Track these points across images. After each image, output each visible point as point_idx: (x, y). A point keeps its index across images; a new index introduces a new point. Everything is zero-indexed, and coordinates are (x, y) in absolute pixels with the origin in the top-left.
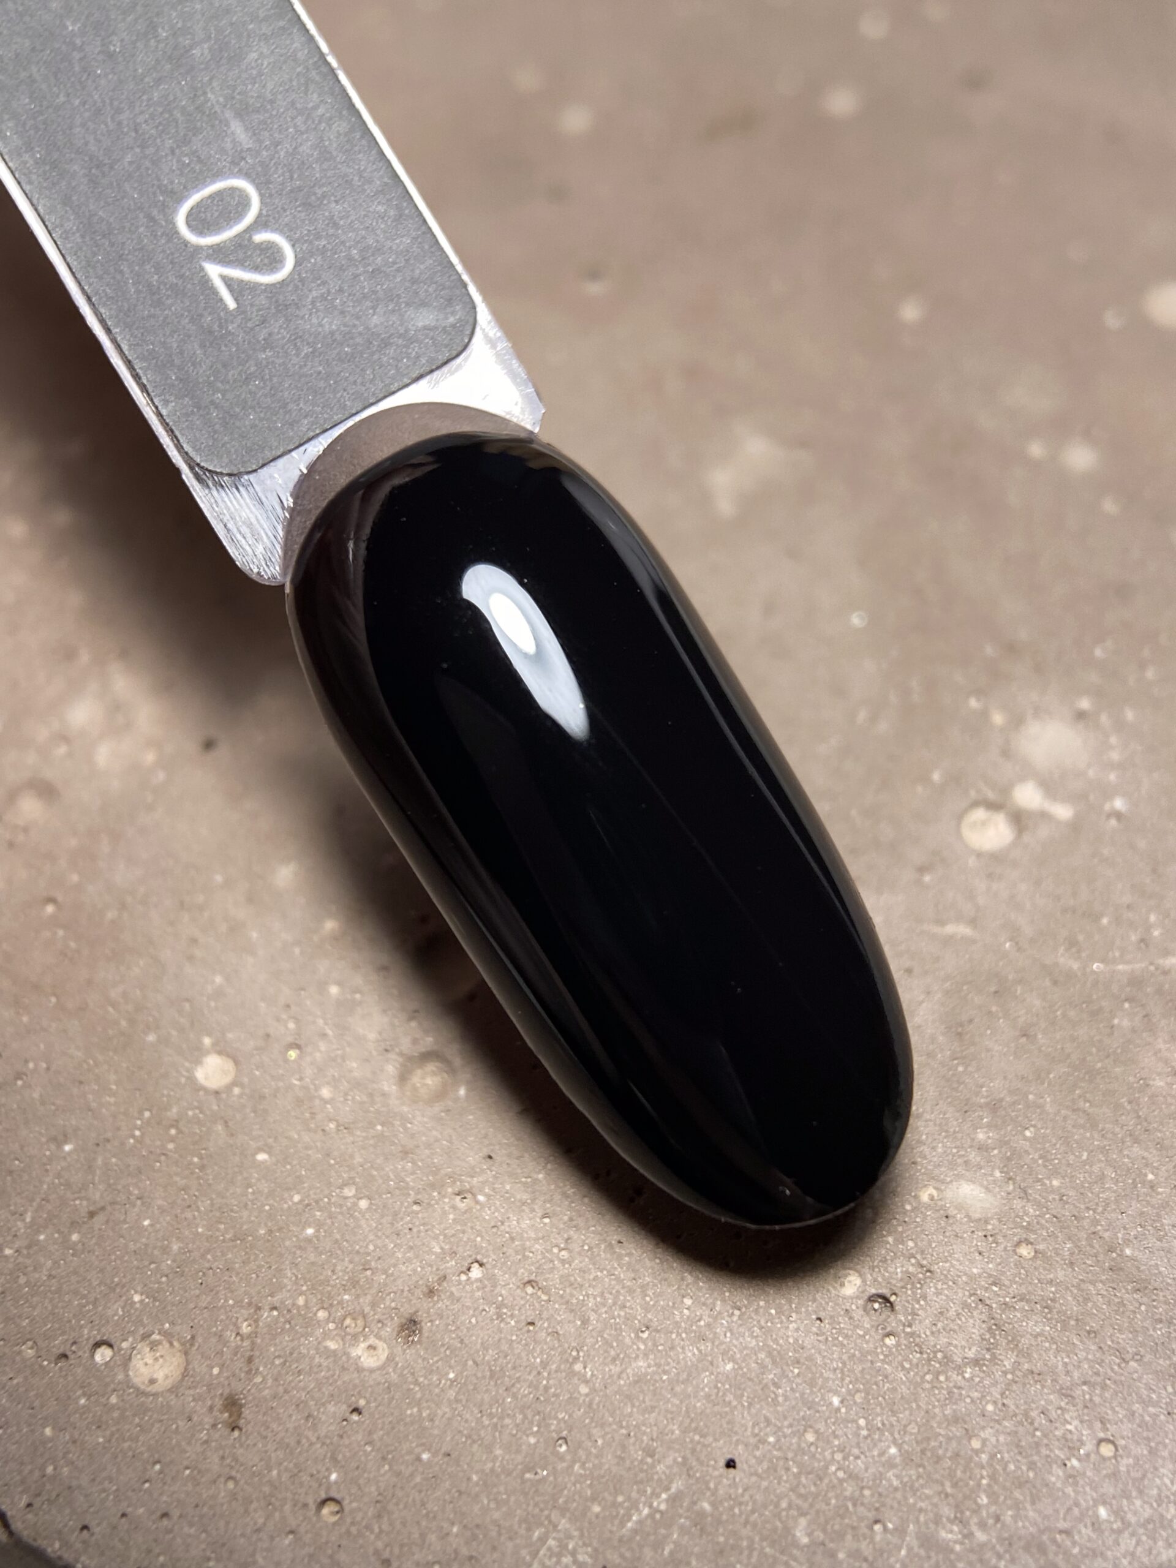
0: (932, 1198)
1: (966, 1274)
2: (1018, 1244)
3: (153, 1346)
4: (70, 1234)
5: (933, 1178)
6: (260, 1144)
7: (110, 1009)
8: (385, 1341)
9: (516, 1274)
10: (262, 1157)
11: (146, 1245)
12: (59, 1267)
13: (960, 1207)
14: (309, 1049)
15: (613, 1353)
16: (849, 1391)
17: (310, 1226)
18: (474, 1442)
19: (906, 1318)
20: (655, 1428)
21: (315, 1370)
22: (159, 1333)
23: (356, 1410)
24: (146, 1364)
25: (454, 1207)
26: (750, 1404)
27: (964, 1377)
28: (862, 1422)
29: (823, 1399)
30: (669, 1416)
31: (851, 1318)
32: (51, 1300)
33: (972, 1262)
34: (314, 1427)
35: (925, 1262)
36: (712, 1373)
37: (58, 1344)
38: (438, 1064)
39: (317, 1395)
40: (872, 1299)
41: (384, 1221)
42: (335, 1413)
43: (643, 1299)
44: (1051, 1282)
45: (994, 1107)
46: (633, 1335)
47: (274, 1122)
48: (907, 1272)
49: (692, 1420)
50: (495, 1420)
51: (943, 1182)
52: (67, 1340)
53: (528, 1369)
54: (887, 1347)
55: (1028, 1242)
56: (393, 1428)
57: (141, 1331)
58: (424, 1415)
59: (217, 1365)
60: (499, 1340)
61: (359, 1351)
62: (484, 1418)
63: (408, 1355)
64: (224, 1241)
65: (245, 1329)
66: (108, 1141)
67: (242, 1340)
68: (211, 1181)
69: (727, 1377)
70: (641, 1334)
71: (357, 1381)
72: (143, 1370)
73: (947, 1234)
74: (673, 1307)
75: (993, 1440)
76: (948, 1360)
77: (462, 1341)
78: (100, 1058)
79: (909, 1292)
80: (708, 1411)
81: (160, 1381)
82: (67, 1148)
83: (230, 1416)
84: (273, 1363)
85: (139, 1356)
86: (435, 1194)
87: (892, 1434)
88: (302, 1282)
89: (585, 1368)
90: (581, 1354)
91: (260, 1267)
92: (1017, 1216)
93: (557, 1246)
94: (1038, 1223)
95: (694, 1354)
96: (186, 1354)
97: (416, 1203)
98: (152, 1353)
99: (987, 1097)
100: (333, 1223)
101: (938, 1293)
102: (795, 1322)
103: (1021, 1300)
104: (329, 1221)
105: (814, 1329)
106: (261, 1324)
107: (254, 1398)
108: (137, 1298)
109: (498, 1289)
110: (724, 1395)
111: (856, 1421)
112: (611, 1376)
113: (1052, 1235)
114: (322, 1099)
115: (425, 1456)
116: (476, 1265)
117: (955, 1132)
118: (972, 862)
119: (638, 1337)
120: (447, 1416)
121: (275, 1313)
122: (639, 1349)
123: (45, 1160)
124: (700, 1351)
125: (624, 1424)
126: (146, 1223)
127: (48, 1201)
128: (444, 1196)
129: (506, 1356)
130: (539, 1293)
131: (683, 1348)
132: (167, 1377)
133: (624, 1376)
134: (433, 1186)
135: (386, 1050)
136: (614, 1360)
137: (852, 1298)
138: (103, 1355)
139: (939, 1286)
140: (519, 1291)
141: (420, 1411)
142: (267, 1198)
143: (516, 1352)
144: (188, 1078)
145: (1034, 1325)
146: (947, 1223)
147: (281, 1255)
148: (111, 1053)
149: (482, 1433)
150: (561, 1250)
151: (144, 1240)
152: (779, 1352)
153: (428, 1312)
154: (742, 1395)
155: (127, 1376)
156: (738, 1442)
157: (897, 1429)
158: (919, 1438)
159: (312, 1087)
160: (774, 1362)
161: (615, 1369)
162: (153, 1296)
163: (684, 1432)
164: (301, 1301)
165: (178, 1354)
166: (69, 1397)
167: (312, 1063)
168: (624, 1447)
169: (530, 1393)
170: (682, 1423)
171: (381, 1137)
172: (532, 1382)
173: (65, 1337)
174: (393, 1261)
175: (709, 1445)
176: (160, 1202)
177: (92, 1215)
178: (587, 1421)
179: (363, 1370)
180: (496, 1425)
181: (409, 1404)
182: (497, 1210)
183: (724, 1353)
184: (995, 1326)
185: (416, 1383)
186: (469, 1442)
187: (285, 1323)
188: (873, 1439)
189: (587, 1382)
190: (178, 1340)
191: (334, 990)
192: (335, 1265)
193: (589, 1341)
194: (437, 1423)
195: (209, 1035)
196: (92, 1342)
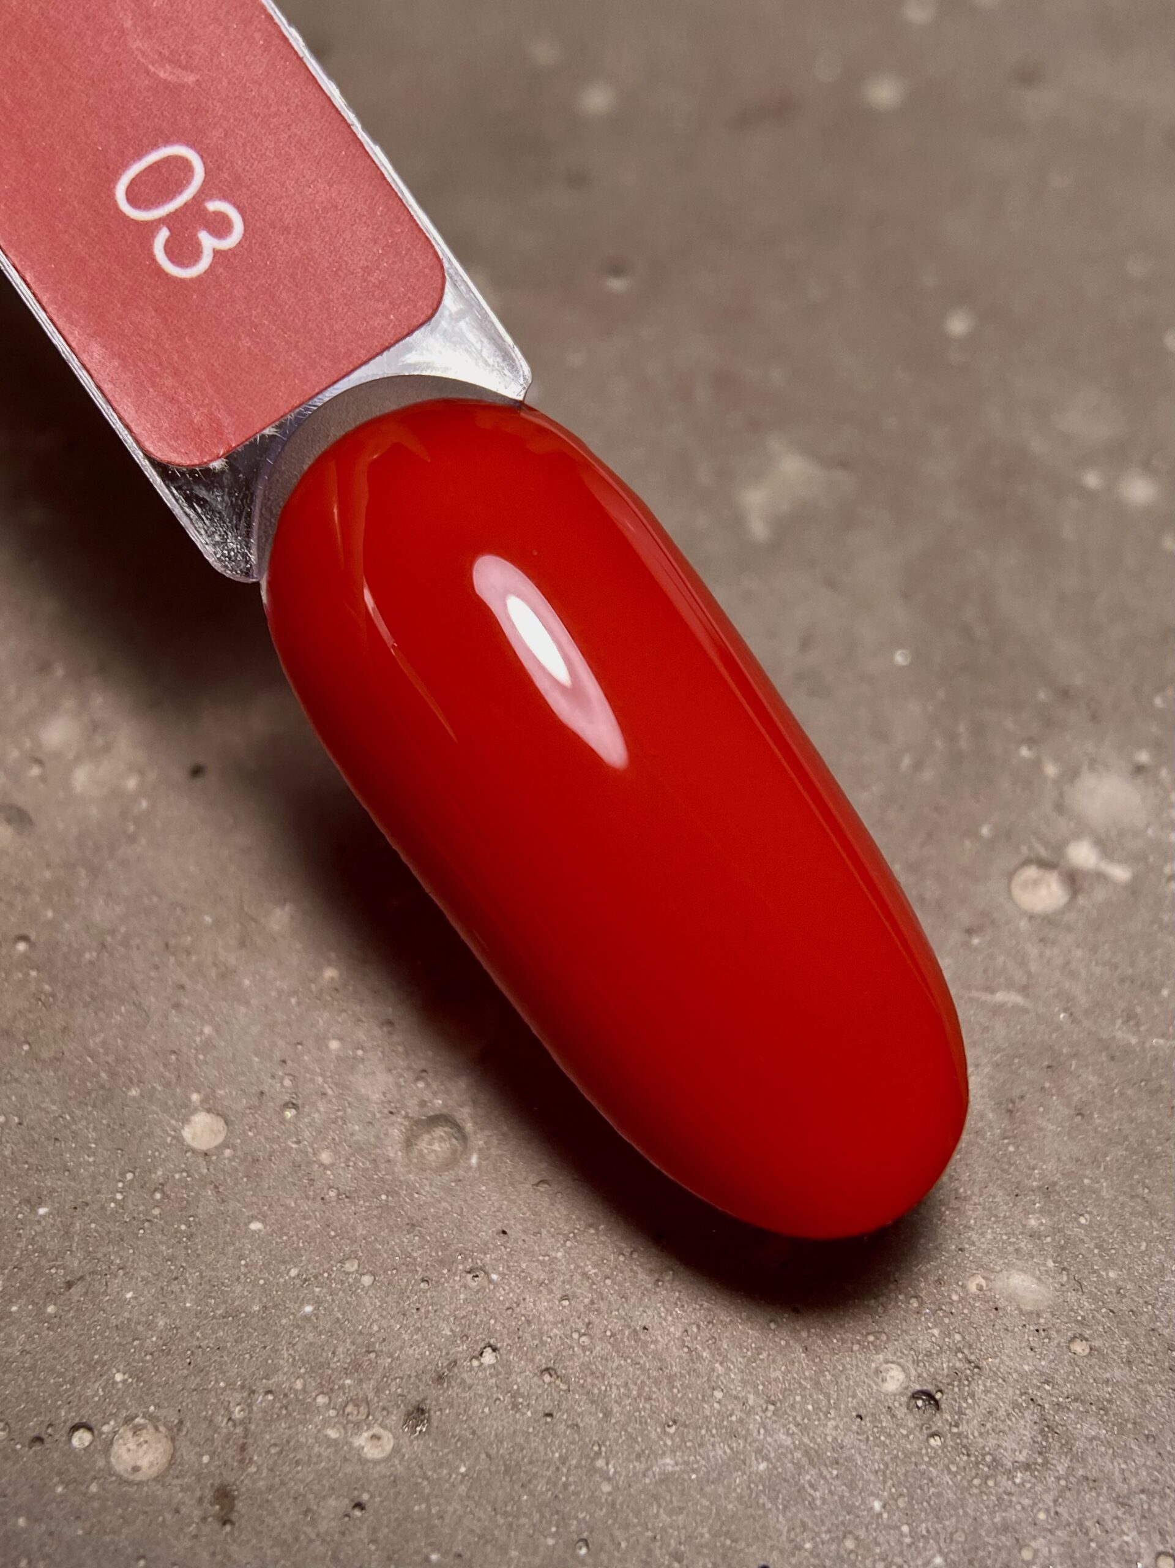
0: (980, 1288)
1: (1016, 1371)
2: (1073, 1339)
3: (137, 1430)
4: (45, 1305)
5: (982, 1267)
6: (255, 1212)
7: (89, 1059)
8: (390, 1431)
9: (532, 1360)
10: (255, 1226)
11: (129, 1320)
12: (33, 1342)
13: (1010, 1299)
14: (307, 1109)
15: (637, 1448)
16: (891, 1495)
17: (308, 1304)
18: (487, 1542)
19: (953, 1418)
20: (683, 1531)
21: (315, 1460)
22: (144, 1417)
23: (359, 1506)
24: (129, 1450)
25: (465, 1286)
26: (785, 1507)
27: (1014, 1483)
28: (905, 1529)
29: (863, 1502)
30: (698, 1518)
31: (893, 1416)
32: (24, 1378)
33: (1023, 1358)
34: (313, 1523)
35: (972, 1358)
36: (744, 1473)
37: (33, 1426)
38: (447, 1129)
39: (316, 1487)
40: (916, 1396)
41: (389, 1299)
42: (335, 1508)
43: (671, 1390)
44: (1107, 1382)
45: (1047, 1190)
46: (659, 1430)
47: (269, 1188)
48: (954, 1367)
49: (723, 1523)
50: (510, 1519)
51: (992, 1271)
52: (42, 1422)
53: (546, 1464)
54: (932, 1448)
55: (1083, 1338)
56: (400, 1525)
57: (124, 1414)
58: (433, 1511)
59: (207, 1453)
60: (515, 1432)
61: (361, 1440)
62: (499, 1517)
63: (416, 1447)
64: (214, 1317)
65: (238, 1413)
66: (87, 1204)
67: (235, 1426)
68: (199, 1252)
69: (761, 1476)
70: (668, 1429)
71: (360, 1474)
72: (126, 1456)
73: (997, 1327)
74: (703, 1400)
75: (1045, 1551)
76: (996, 1463)
77: (474, 1433)
78: (78, 1112)
79: (956, 1389)
80: (740, 1514)
81: (144, 1470)
82: (42, 1211)
83: (222, 1509)
84: (268, 1452)
85: (121, 1441)
86: (445, 1271)
87: (938, 1542)
88: (300, 1364)
89: (607, 1464)
90: (603, 1449)
91: (254, 1346)
92: (1072, 1310)
93: (577, 1331)
94: (1093, 1317)
95: (725, 1452)
96: (173, 1440)
97: (423, 1280)
98: (136, 1438)
99: (1040, 1180)
100: (333, 1300)
101: (986, 1391)
102: (834, 1419)
103: (1076, 1400)
104: (329, 1298)
105: (854, 1428)
106: (255, 1408)
107: (248, 1490)
108: (119, 1377)
109: (514, 1376)
110: (757, 1496)
111: (898, 1528)
112: (635, 1474)
113: (1108, 1331)
114: (321, 1165)
115: (434, 1557)
116: (489, 1350)
117: (1005, 1217)
118: (1024, 924)
119: (665, 1432)
120: (458, 1513)
121: (270, 1397)
122: (665, 1445)
123: (17, 1223)
124: (731, 1449)
125: (650, 1526)
126: (129, 1295)
127: (21, 1269)
128: (455, 1274)
129: (522, 1450)
130: (558, 1382)
131: (713, 1445)
132: (151, 1465)
133: (650, 1473)
134: (442, 1262)
135: (391, 1113)
136: (638, 1456)
137: (895, 1395)
138: (80, 1438)
139: (988, 1384)
140: (536, 1379)
141: (429, 1508)
142: (261, 1271)
143: (533, 1445)
144: (174, 1137)
145: (1088, 1428)
146: (996, 1316)
147: (277, 1335)
148: (90, 1108)
149: (496, 1532)
150: (581, 1335)
151: (126, 1315)
152: (816, 1452)
153: (437, 1400)
154: (777, 1498)
155: (108, 1462)
156: (772, 1548)
157: (942, 1537)
158: (966, 1546)
159: (310, 1150)
160: (811, 1462)
161: (640, 1466)
162: (137, 1374)
163: (716, 1535)
164: (299, 1385)
165: (165, 1439)
166: (45, 1484)
167: (310, 1125)
168: (650, 1552)
169: (548, 1490)
170: (712, 1526)
171: (386, 1208)
172: (550, 1478)
173: (41, 1419)
174: (399, 1344)
175: (742, 1551)
176: (144, 1273)
177: (69, 1285)
178: (610, 1522)
179: (367, 1461)
180: (511, 1525)
181: (417, 1499)
182: (512, 1290)
183: (758, 1451)
184: (1047, 1428)
185: (425, 1477)
186: (482, 1542)
187: (281, 1408)
188: (917, 1547)
189: (609, 1480)
190: (165, 1425)
191: (334, 1045)
192: (336, 1347)
193: (612, 1435)
194: (447, 1521)
195: (198, 1092)
196: (69, 1424)
